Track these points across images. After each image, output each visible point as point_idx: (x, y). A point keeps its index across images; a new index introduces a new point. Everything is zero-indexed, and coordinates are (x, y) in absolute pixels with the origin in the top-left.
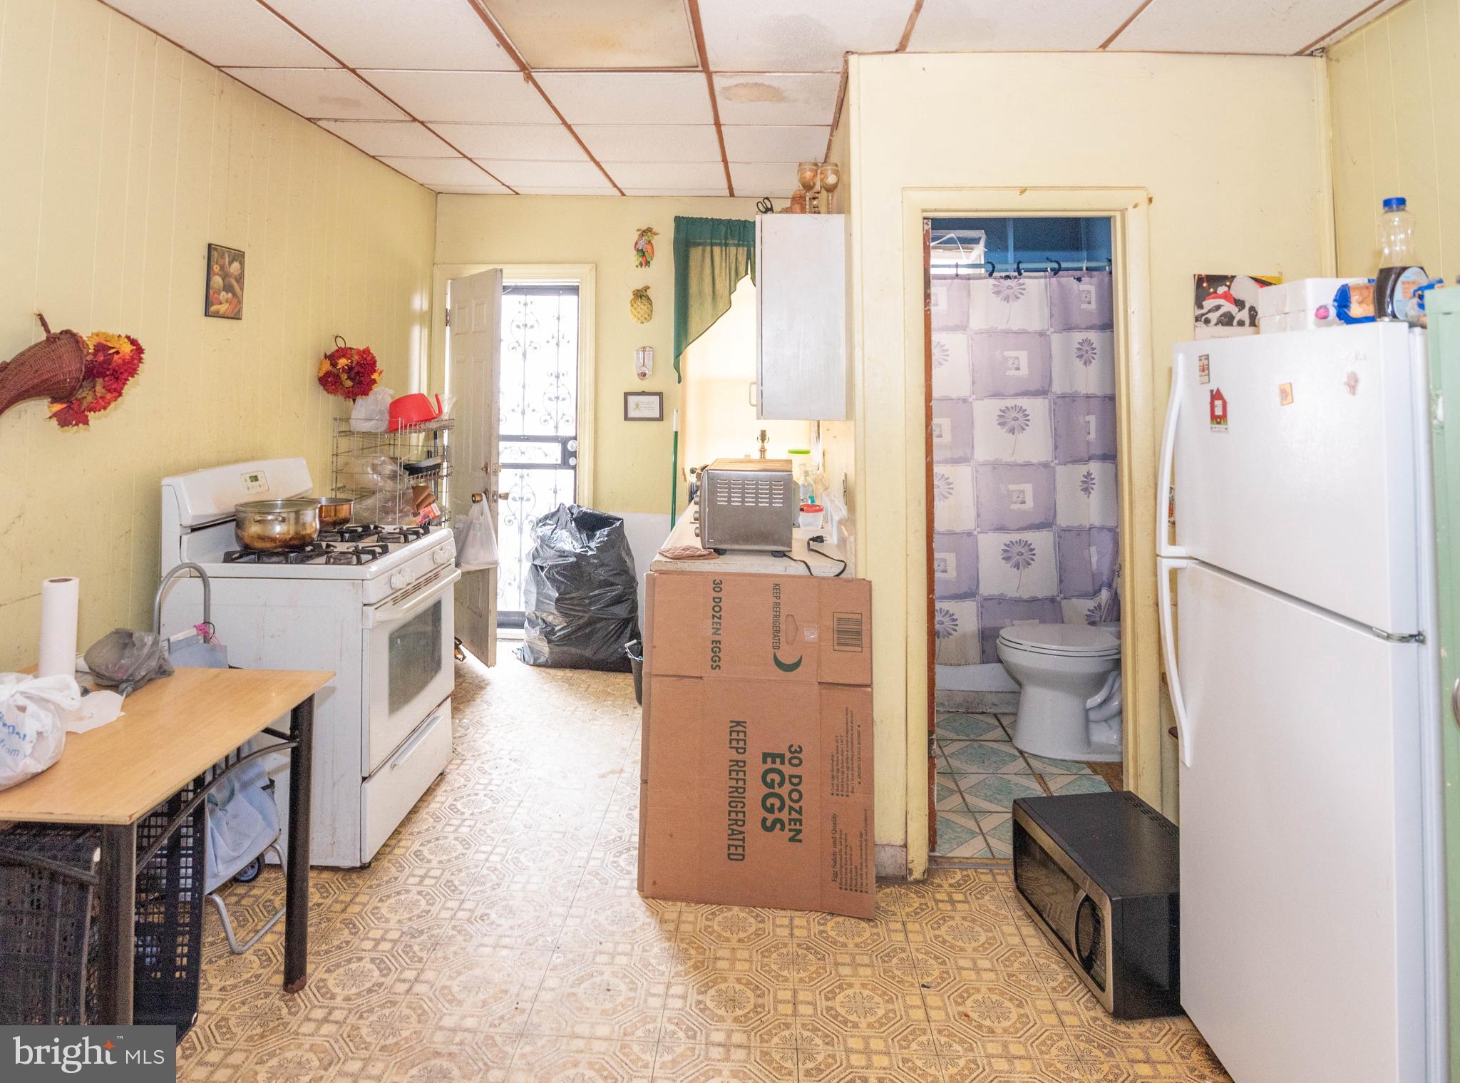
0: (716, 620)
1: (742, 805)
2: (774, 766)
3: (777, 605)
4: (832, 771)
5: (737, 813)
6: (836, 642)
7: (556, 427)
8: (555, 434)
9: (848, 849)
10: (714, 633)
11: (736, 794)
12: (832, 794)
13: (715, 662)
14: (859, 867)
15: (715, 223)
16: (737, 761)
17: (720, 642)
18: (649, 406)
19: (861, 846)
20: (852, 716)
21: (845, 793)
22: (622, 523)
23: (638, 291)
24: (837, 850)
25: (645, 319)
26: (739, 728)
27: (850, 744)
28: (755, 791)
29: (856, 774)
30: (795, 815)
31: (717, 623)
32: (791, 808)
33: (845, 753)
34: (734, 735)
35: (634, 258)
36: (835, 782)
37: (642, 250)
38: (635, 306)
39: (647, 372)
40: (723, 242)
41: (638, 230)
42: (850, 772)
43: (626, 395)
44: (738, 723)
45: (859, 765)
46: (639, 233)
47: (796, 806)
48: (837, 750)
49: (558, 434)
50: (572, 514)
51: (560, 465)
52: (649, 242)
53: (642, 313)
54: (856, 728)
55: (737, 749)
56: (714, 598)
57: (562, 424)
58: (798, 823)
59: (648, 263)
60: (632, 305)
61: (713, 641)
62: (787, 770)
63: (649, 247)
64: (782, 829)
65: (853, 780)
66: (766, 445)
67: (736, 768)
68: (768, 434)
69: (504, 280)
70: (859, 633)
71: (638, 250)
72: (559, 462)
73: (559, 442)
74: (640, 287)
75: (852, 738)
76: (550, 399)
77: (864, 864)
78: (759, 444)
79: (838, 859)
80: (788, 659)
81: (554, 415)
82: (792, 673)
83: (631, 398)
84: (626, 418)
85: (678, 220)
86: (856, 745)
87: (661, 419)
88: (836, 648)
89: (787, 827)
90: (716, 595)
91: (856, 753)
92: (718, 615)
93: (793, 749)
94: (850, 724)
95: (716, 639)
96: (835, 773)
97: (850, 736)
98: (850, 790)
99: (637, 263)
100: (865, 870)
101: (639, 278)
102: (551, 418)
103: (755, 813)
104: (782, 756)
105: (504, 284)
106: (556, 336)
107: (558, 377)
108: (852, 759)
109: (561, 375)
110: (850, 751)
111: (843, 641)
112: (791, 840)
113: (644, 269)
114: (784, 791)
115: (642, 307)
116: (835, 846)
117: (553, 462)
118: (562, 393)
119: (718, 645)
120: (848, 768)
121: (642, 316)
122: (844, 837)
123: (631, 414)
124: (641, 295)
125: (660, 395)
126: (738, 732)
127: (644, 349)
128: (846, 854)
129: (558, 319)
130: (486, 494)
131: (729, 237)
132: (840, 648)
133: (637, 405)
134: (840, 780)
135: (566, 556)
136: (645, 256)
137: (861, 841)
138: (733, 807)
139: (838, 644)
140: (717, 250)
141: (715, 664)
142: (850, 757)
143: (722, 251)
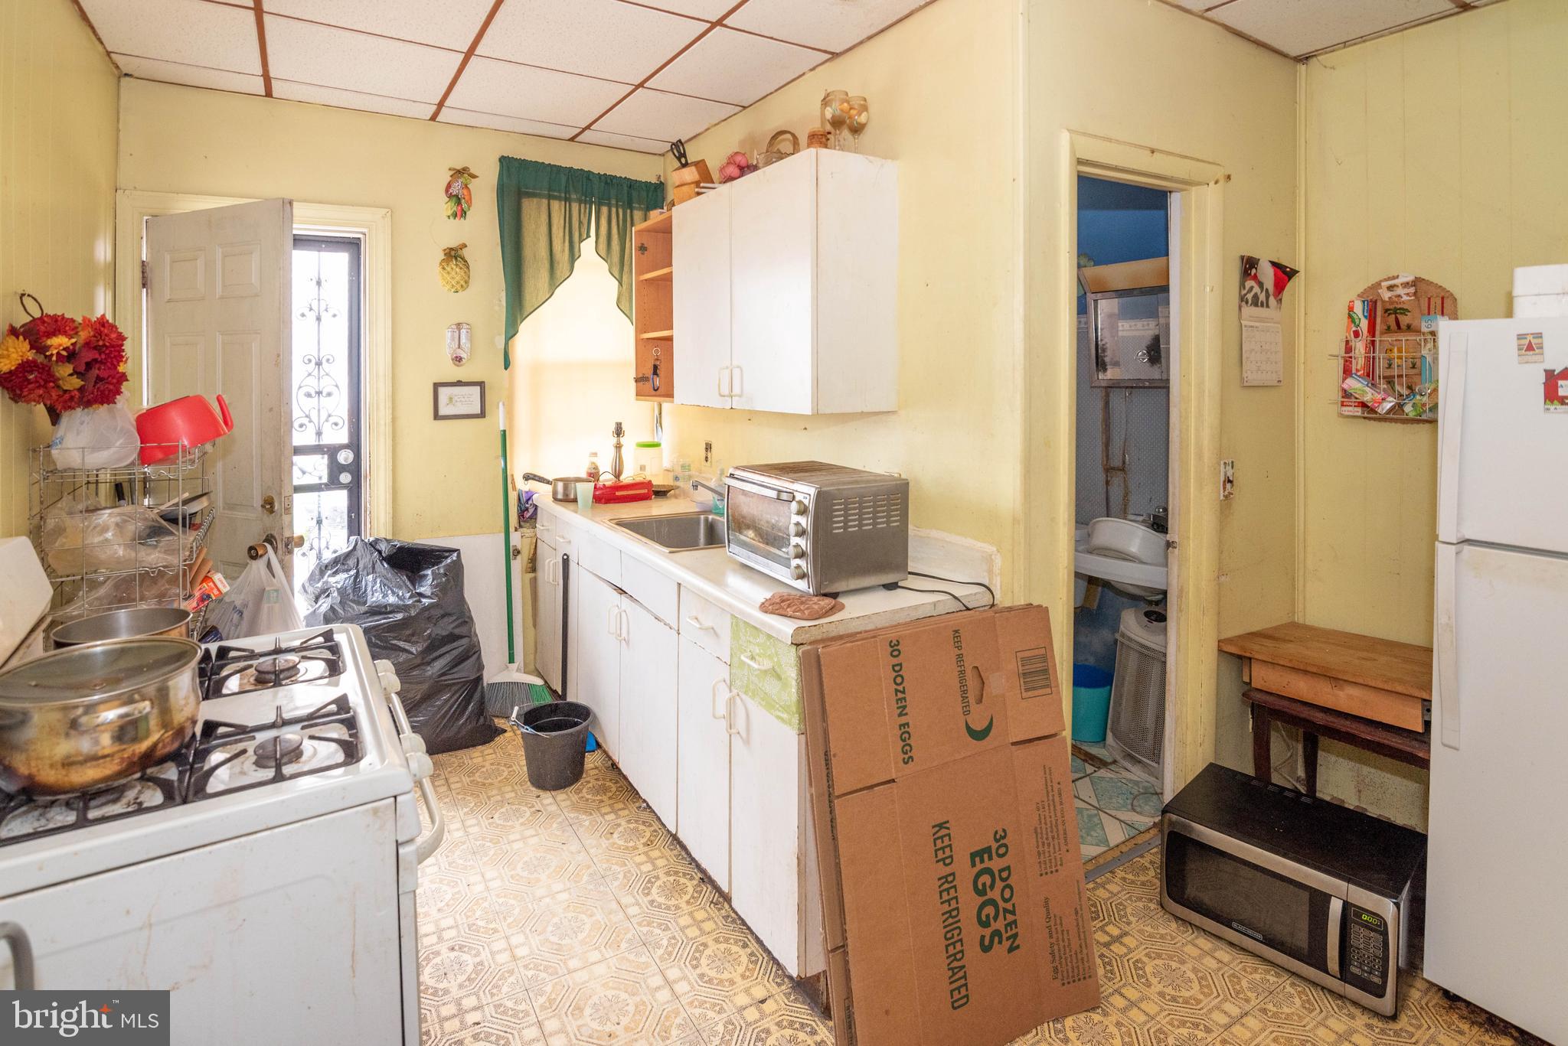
0: (900, 695)
1: (957, 931)
2: (983, 866)
3: (960, 657)
4: (1038, 847)
5: (954, 944)
6: (1023, 688)
7: (319, 434)
8: (317, 443)
9: (1065, 932)
10: (900, 715)
11: (951, 920)
12: (1041, 875)
13: (906, 753)
14: (1078, 951)
15: (555, 170)
16: (946, 877)
17: (908, 724)
18: (467, 400)
19: (1078, 925)
20: (1050, 774)
21: (1054, 869)
22: (459, 556)
23: (452, 249)
24: (1054, 940)
25: (462, 286)
26: (944, 832)
27: (1052, 808)
28: (968, 902)
29: (1062, 841)
30: (1010, 917)
31: (900, 699)
32: (1005, 910)
33: (1048, 820)
34: (939, 844)
35: (447, 207)
36: (1042, 859)
37: (457, 196)
38: (449, 269)
39: (464, 355)
40: (563, 195)
41: (450, 169)
42: (1056, 841)
43: (437, 386)
44: (941, 826)
45: (1065, 830)
46: (452, 173)
47: (1009, 906)
48: (1040, 820)
49: (321, 443)
50: (380, 552)
51: (326, 485)
52: (466, 186)
53: (458, 278)
54: (1056, 787)
55: (943, 860)
56: (894, 666)
57: (327, 429)
58: (1013, 926)
59: (463, 214)
60: (444, 268)
61: (900, 726)
62: (996, 864)
63: (465, 192)
64: (1000, 942)
65: (1060, 850)
66: (622, 440)
67: (946, 886)
68: (624, 427)
69: (294, 226)
70: (1045, 671)
71: (450, 196)
72: (325, 480)
73: (323, 453)
74: (453, 245)
75: (1053, 800)
76: (309, 395)
77: (1084, 946)
78: (614, 440)
79: (1056, 951)
80: (979, 726)
81: (314, 418)
82: (988, 738)
83: (442, 391)
84: (437, 416)
85: (503, 160)
86: (1058, 807)
87: (482, 415)
88: (1025, 695)
89: (1004, 936)
90: (895, 661)
91: (1059, 814)
92: (900, 688)
93: (998, 837)
94: (1049, 784)
95: (903, 722)
96: (1041, 849)
97: (1051, 798)
98: (1059, 863)
99: (450, 213)
100: (1085, 951)
101: (453, 233)
102: (310, 421)
103: (972, 932)
104: (988, 850)
105: (295, 232)
106: (315, 307)
107: (319, 364)
108: (1057, 826)
109: (324, 361)
110: (1053, 816)
111: (1030, 685)
112: (1011, 950)
113: (458, 222)
114: (995, 894)
115: (455, 270)
116: (1051, 937)
117: (314, 481)
118: (326, 385)
119: (907, 729)
120: (1053, 838)
121: (458, 283)
122: (1058, 922)
123: (442, 412)
124: (454, 255)
125: (481, 384)
126: (942, 838)
127: (459, 325)
128: (1063, 941)
129: (319, 283)
130: (271, 544)
131: (571, 188)
132: (1030, 694)
133: (451, 399)
134: (1047, 855)
135: (390, 612)
136: (459, 203)
137: (1077, 920)
138: (950, 939)
139: (1027, 690)
140: (556, 205)
141: (906, 756)
142: (1054, 823)
143: (560, 206)
